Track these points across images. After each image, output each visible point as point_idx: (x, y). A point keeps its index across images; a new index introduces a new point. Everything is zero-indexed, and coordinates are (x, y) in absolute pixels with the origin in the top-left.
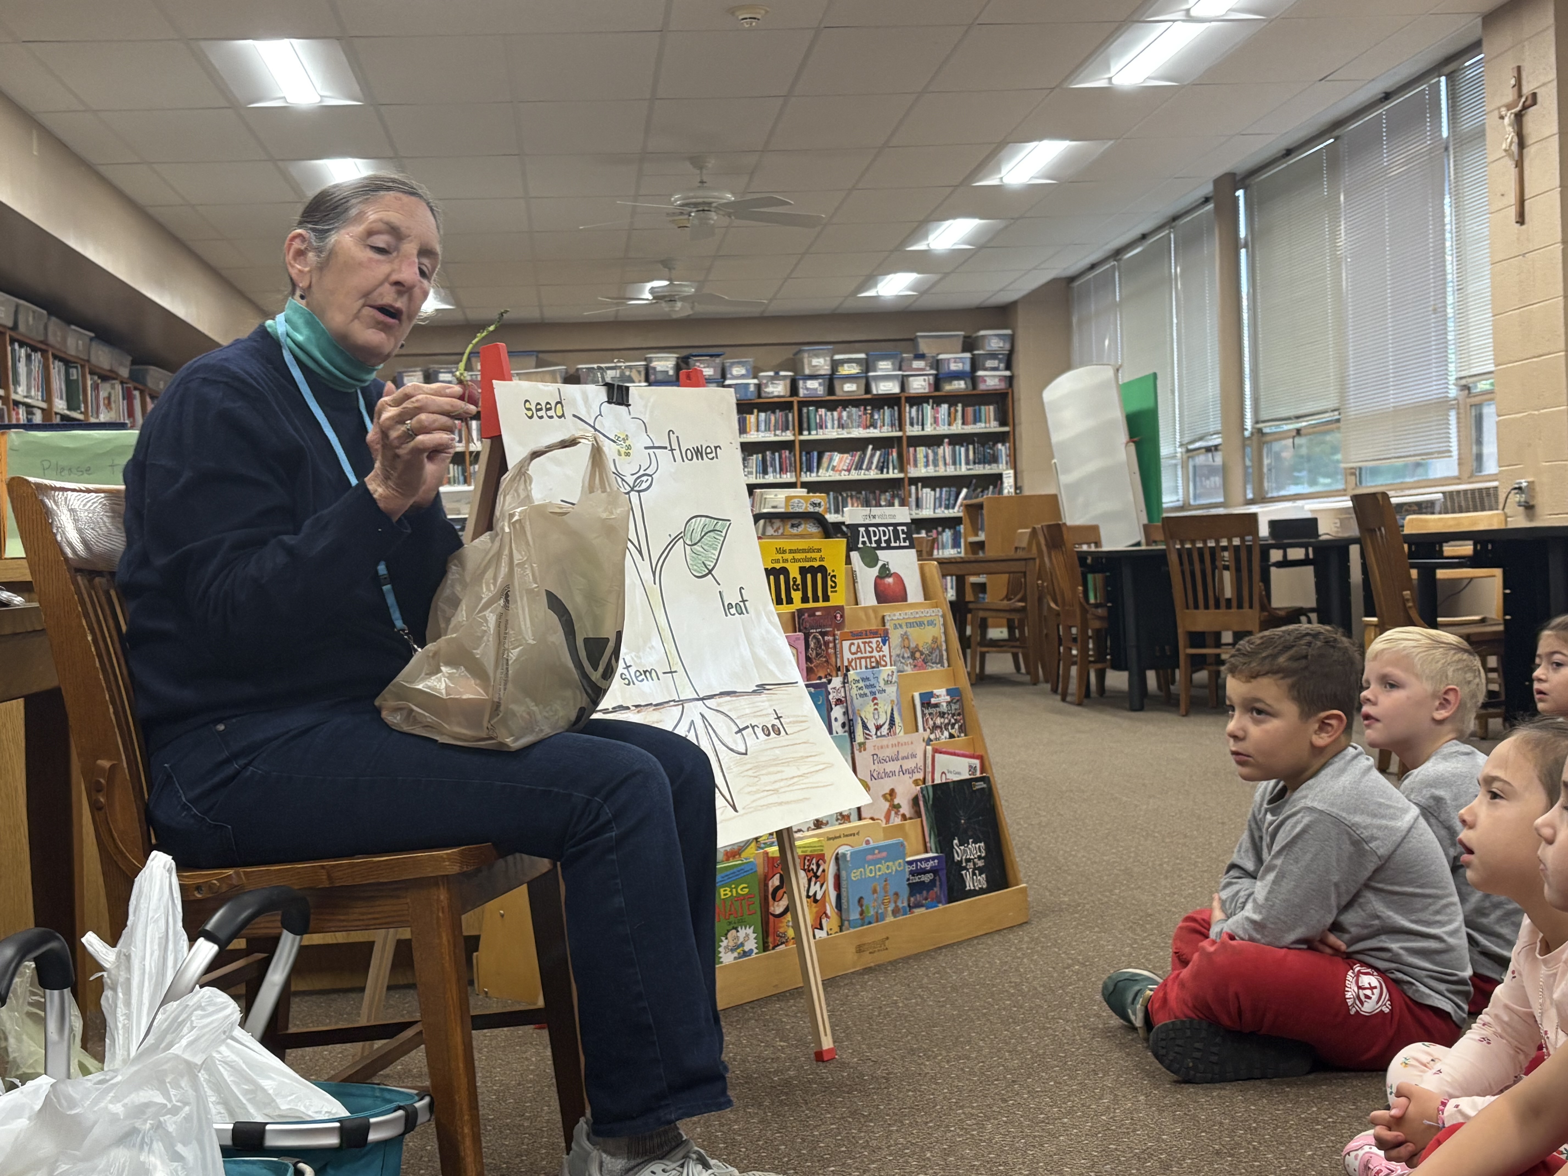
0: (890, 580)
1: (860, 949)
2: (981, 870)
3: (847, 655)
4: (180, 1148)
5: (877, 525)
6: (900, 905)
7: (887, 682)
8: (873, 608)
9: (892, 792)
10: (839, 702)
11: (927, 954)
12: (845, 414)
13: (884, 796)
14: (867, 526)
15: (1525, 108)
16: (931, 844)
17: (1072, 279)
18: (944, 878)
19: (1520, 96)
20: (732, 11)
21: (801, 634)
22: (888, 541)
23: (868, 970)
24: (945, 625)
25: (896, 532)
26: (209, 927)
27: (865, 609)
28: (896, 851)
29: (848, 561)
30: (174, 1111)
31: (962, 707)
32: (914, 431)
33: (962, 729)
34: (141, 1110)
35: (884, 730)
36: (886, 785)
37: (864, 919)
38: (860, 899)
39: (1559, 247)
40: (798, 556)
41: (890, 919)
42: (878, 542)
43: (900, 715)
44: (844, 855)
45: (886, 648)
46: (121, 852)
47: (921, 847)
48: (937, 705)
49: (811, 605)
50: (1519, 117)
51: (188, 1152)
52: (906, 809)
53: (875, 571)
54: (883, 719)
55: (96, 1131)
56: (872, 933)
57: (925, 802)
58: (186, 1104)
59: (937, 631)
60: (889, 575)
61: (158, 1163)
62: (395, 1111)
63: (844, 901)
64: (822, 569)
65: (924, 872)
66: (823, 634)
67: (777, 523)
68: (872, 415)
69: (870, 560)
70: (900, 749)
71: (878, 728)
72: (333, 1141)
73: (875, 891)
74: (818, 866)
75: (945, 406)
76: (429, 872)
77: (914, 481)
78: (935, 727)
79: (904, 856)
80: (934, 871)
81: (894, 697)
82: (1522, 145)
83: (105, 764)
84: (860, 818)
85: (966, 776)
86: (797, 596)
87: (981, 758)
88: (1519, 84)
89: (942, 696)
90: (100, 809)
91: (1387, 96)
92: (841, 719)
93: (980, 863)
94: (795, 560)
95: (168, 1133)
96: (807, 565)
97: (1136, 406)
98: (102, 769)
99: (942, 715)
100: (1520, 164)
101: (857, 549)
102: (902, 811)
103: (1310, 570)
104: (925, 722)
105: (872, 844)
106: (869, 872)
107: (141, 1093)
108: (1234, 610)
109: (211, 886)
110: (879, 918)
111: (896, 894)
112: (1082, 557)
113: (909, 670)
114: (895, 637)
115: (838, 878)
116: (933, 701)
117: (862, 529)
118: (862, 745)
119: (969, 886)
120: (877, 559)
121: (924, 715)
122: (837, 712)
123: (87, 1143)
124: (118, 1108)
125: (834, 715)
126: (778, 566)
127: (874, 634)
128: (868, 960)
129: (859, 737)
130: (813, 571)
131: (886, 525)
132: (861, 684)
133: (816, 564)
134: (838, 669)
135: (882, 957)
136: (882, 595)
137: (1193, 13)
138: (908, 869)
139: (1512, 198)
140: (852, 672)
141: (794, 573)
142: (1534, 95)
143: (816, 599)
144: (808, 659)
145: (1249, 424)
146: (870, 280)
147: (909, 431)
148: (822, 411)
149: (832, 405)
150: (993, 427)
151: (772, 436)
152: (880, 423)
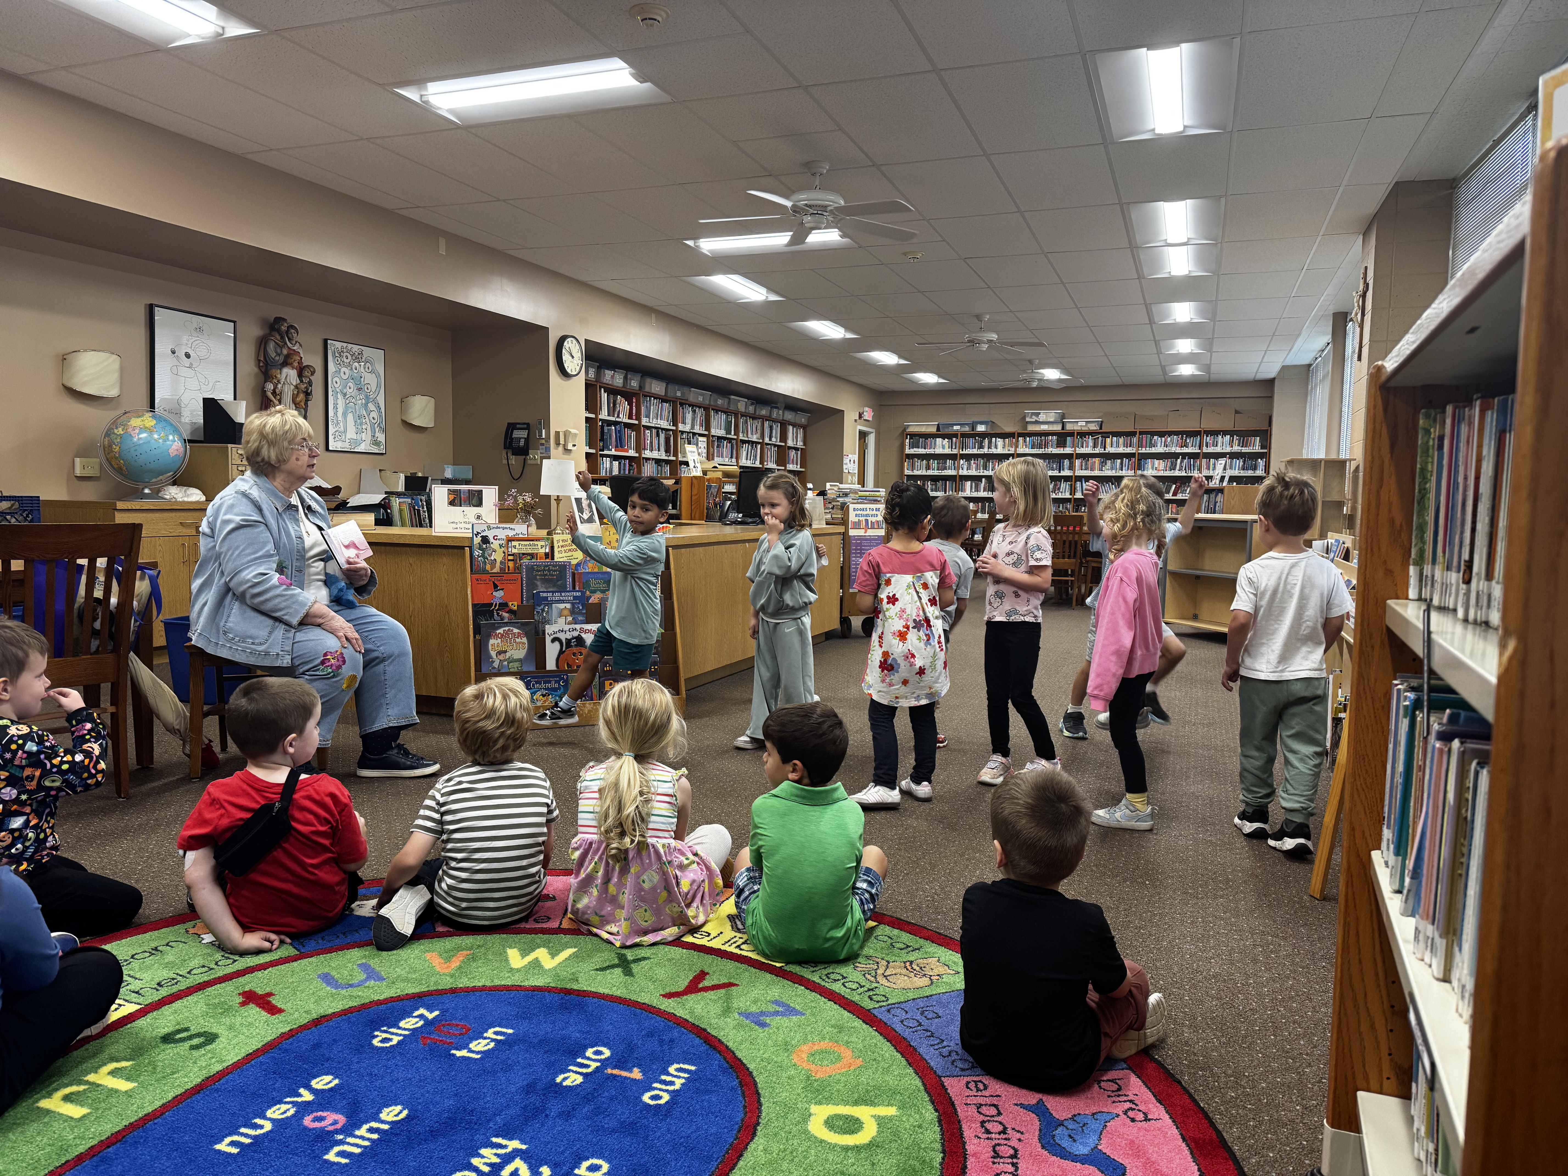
15: (1365, 292)
17: (1309, 366)
19: (1365, 284)
20: (905, 254)
32: (1211, 450)
50: (1363, 297)
68: (1184, 440)
75: (1229, 437)
82: (1363, 316)
88: (1365, 278)
100: (1361, 329)
142: (1368, 285)
147: (1205, 450)
148: (1155, 437)
149: (1161, 434)
150: (1257, 449)
151: (1121, 450)
152: (1190, 445)
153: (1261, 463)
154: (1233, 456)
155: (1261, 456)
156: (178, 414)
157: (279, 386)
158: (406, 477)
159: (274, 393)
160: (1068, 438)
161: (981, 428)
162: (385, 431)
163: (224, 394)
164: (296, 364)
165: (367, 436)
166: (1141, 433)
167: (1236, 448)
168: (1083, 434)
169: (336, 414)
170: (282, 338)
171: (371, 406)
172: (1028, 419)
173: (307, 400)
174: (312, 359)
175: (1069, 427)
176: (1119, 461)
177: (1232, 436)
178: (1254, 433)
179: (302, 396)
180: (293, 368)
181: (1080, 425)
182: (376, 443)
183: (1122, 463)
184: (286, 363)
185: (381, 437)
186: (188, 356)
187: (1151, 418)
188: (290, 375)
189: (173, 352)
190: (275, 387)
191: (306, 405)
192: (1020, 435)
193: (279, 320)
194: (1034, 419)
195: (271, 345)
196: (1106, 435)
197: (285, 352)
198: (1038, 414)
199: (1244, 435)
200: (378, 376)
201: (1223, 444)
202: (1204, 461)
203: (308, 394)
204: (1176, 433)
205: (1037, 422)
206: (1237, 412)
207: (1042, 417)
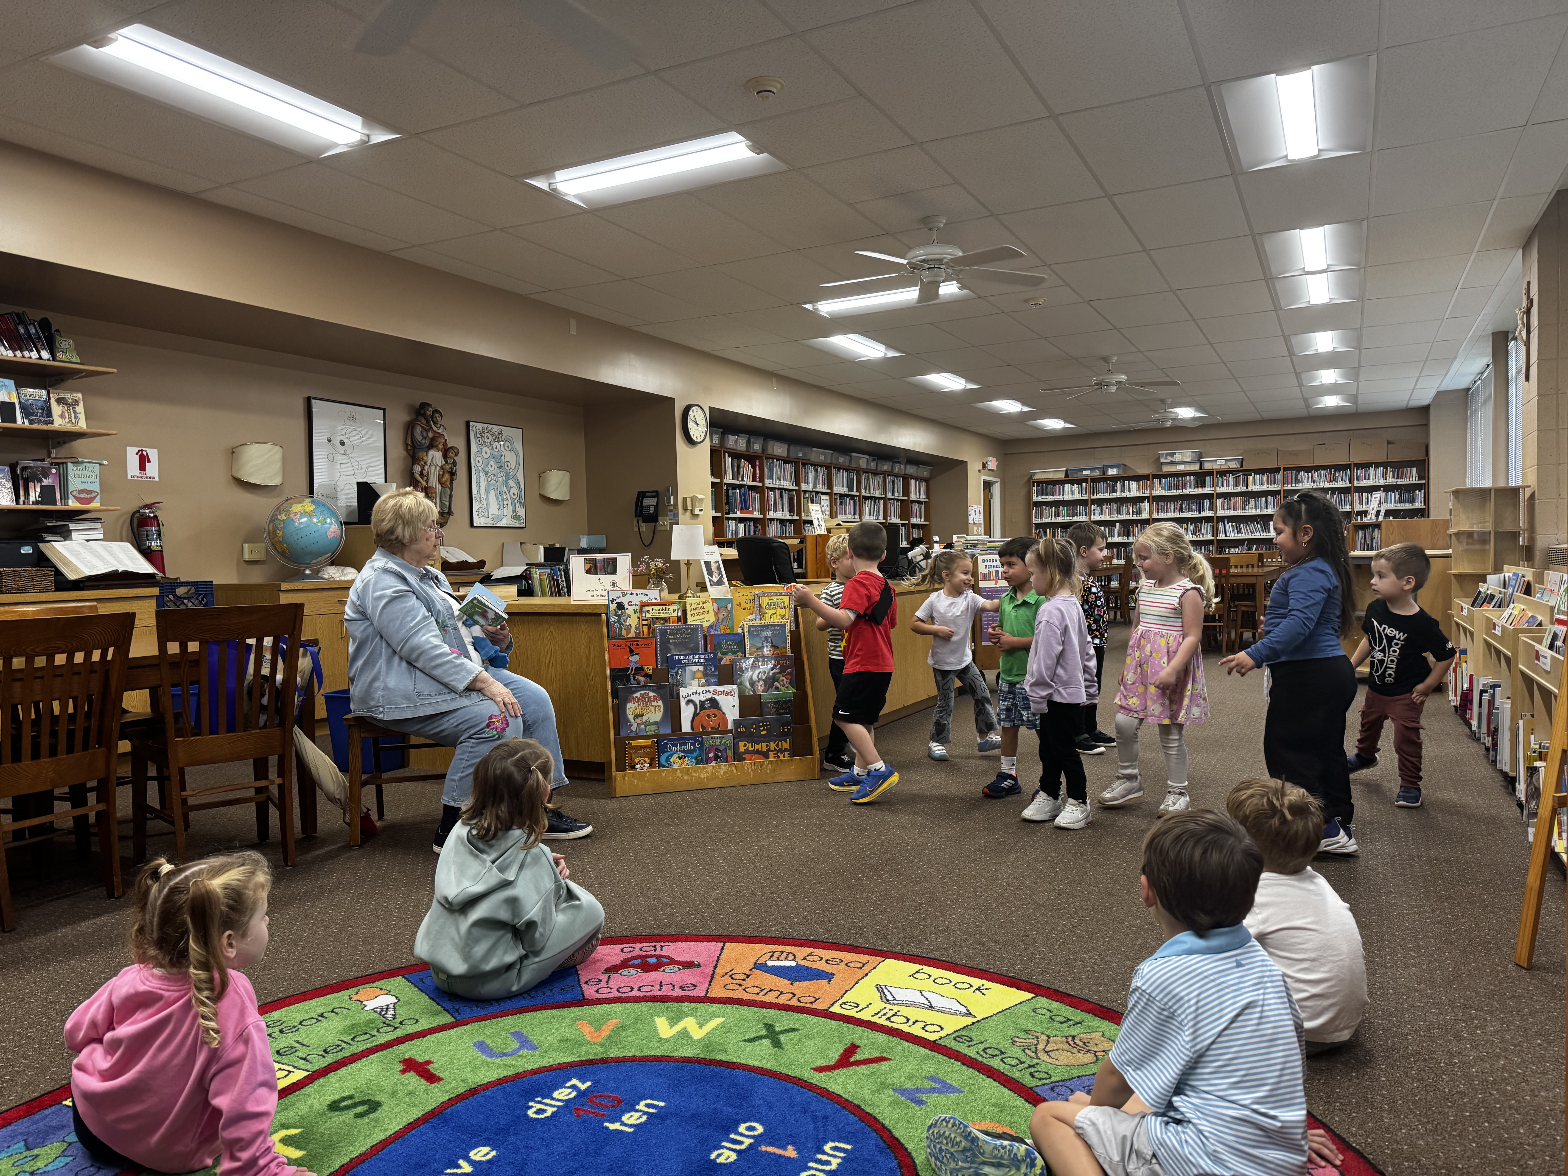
15: (1529, 308)
17: (1468, 390)
19: (1527, 301)
39: (1537, 398)
50: (1527, 314)
82: (1528, 332)
88: (1528, 293)
100: (1527, 344)
142: (1532, 300)
147: (1356, 483)
148: (1301, 473)
149: (1308, 469)
150: (1414, 480)
151: (1265, 488)
152: (1339, 479)
153: (1419, 494)
154: (1387, 489)
155: (1419, 487)
156: (335, 498)
157: (426, 467)
158: (545, 549)
159: (421, 474)
160: (1207, 478)
161: (1112, 472)
162: (524, 506)
163: (376, 478)
164: (441, 446)
165: (508, 511)
166: (1285, 469)
167: (1391, 481)
168: (1222, 473)
169: (479, 491)
170: (428, 422)
171: (511, 483)
172: (1162, 460)
173: (452, 480)
174: (456, 441)
175: (1207, 466)
176: (1263, 499)
177: (1385, 468)
178: (1410, 464)
179: (447, 476)
180: (438, 450)
181: (1220, 463)
182: (517, 517)
183: (1266, 502)
184: (431, 446)
185: (521, 512)
186: (342, 443)
187: (1295, 454)
188: (435, 457)
189: (329, 441)
190: (423, 469)
191: (451, 484)
192: (1155, 477)
193: (424, 405)
194: (1170, 459)
195: (418, 430)
196: (1247, 473)
197: (431, 435)
198: (1173, 455)
199: (1399, 467)
200: (517, 454)
201: (1376, 477)
202: (1356, 496)
203: (452, 474)
204: (1324, 468)
205: (1172, 463)
206: (1389, 443)
207: (1178, 457)
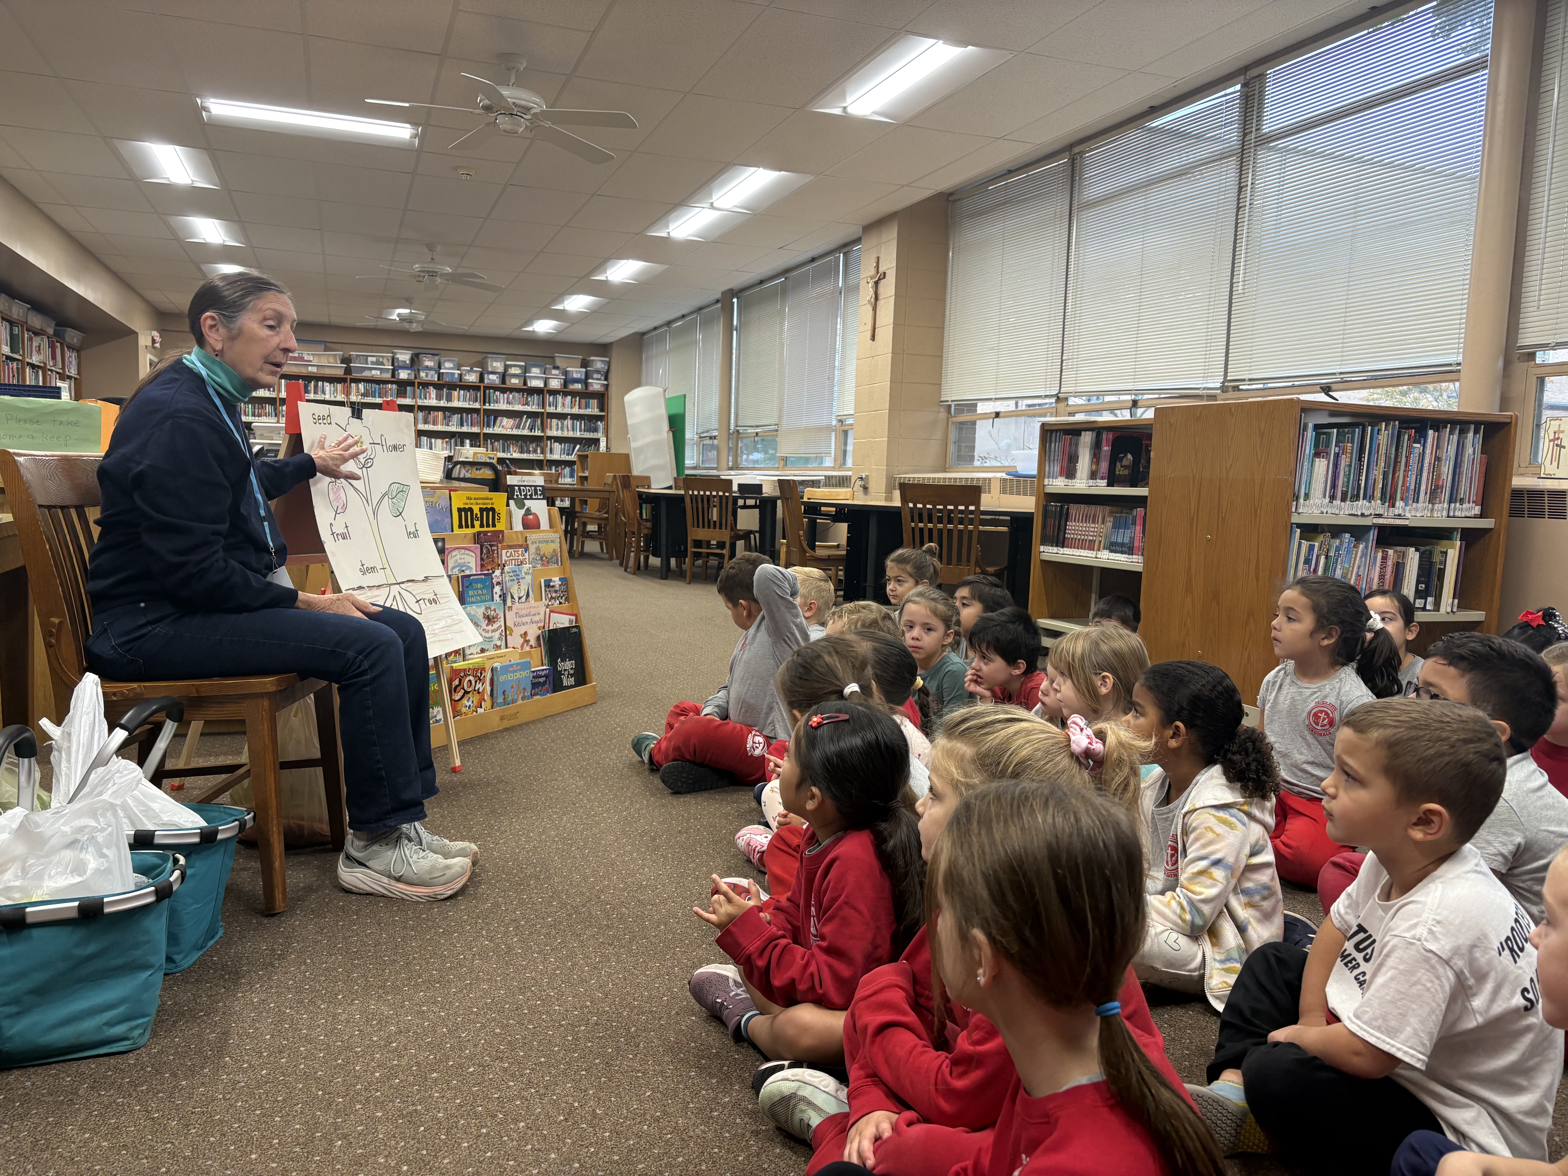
0: (531, 517)
1: (502, 718)
2: (572, 675)
3: (504, 558)
4: (105, 851)
5: (525, 486)
6: (526, 694)
7: (526, 574)
8: (521, 532)
9: (526, 633)
10: (498, 583)
11: (540, 720)
12: (511, 396)
13: (521, 635)
14: (519, 486)
15: (879, 279)
16: (546, 661)
17: (644, 334)
18: (551, 680)
19: (878, 273)
20: (456, 168)
21: (479, 546)
22: (531, 495)
23: (507, 729)
24: (560, 543)
25: (536, 490)
26: (123, 722)
27: (516, 532)
28: (525, 666)
29: (508, 505)
30: (103, 830)
31: (567, 587)
32: (551, 410)
33: (566, 599)
34: (81, 829)
35: (523, 599)
36: (522, 630)
37: (505, 702)
38: (504, 692)
39: (890, 355)
40: (479, 501)
41: (520, 702)
42: (526, 495)
43: (533, 591)
44: (496, 668)
45: (526, 555)
46: (65, 672)
47: (540, 663)
48: (553, 586)
49: (485, 529)
50: (876, 283)
51: (110, 853)
52: (533, 642)
53: (523, 512)
54: (523, 593)
55: (53, 842)
56: (510, 709)
57: (544, 639)
58: (109, 826)
59: (556, 546)
60: (531, 514)
61: (92, 859)
62: (233, 822)
63: (495, 692)
64: (493, 509)
65: (541, 677)
66: (491, 546)
67: (468, 467)
68: (527, 398)
69: (520, 505)
70: (532, 610)
71: (520, 598)
72: (196, 840)
73: (512, 687)
74: (481, 674)
75: (569, 398)
76: (259, 690)
77: (549, 438)
78: (552, 598)
79: (530, 668)
80: (546, 676)
81: (530, 581)
82: (876, 299)
83: (56, 620)
84: (507, 647)
85: (567, 625)
86: (477, 524)
87: (576, 615)
88: (877, 267)
89: (556, 581)
90: (51, 647)
91: (813, 260)
92: (499, 593)
93: (572, 672)
94: (477, 504)
95: (98, 843)
96: (484, 507)
97: (674, 411)
98: (53, 624)
99: (556, 592)
100: (875, 309)
101: (513, 499)
102: (530, 643)
103: (757, 510)
104: (546, 595)
105: (513, 662)
106: (510, 677)
107: (82, 820)
108: (717, 530)
109: (122, 693)
110: (513, 701)
111: (524, 689)
112: (640, 495)
113: (539, 567)
114: (532, 548)
115: (492, 680)
116: (552, 584)
117: (517, 488)
118: (510, 608)
119: (565, 683)
120: (524, 505)
121: (546, 591)
122: (497, 589)
123: (46, 848)
124: (67, 829)
125: (495, 590)
126: (467, 507)
127: (520, 546)
128: (506, 724)
129: (509, 603)
130: (487, 510)
131: (530, 486)
132: (511, 574)
133: (489, 506)
134: (499, 565)
135: (514, 722)
136: (526, 525)
137: (715, 205)
138: (532, 675)
139: (869, 326)
140: (506, 567)
141: (476, 511)
142: (885, 273)
143: (488, 526)
144: (482, 559)
145: (732, 427)
146: (529, 322)
147: (547, 409)
148: (498, 393)
149: (504, 390)
150: (596, 412)
151: (467, 405)
152: (533, 403)
153: (601, 425)
154: (575, 417)
155: (601, 418)
160: (409, 388)
166: (485, 388)
167: (576, 410)
168: (424, 385)
176: (465, 416)
177: (572, 397)
178: (593, 396)
183: (468, 419)
196: (451, 387)
199: (583, 397)
201: (565, 405)
202: (547, 420)
204: (518, 390)
